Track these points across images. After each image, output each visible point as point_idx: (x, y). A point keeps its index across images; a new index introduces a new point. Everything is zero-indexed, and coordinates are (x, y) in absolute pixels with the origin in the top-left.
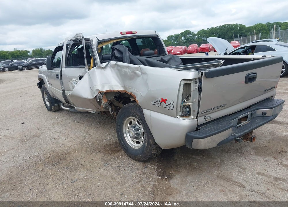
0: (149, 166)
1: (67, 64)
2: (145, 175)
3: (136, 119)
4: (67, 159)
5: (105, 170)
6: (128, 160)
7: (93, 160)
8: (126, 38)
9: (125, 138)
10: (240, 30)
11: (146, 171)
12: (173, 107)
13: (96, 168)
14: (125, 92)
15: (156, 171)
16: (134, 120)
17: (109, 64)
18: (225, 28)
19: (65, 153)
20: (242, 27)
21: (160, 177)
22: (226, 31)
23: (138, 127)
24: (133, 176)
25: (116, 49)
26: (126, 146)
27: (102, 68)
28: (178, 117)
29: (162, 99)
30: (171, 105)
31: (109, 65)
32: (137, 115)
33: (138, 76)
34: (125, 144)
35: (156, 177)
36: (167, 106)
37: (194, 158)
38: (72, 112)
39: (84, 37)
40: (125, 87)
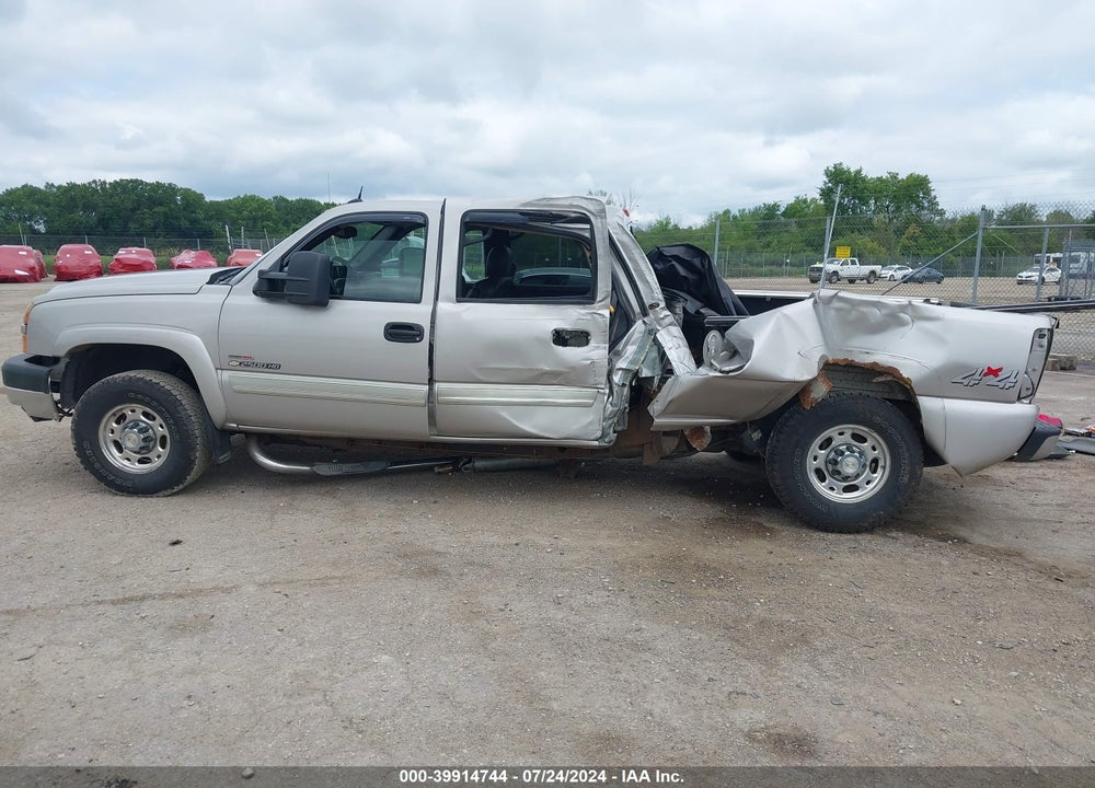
10: (185, 209)
12: (1016, 383)
14: (844, 363)
18: (124, 192)
20: (192, 200)
21: (950, 542)
22: (129, 205)
26: (822, 503)
29: (989, 368)
30: (1012, 379)
32: (877, 415)
36: (999, 381)
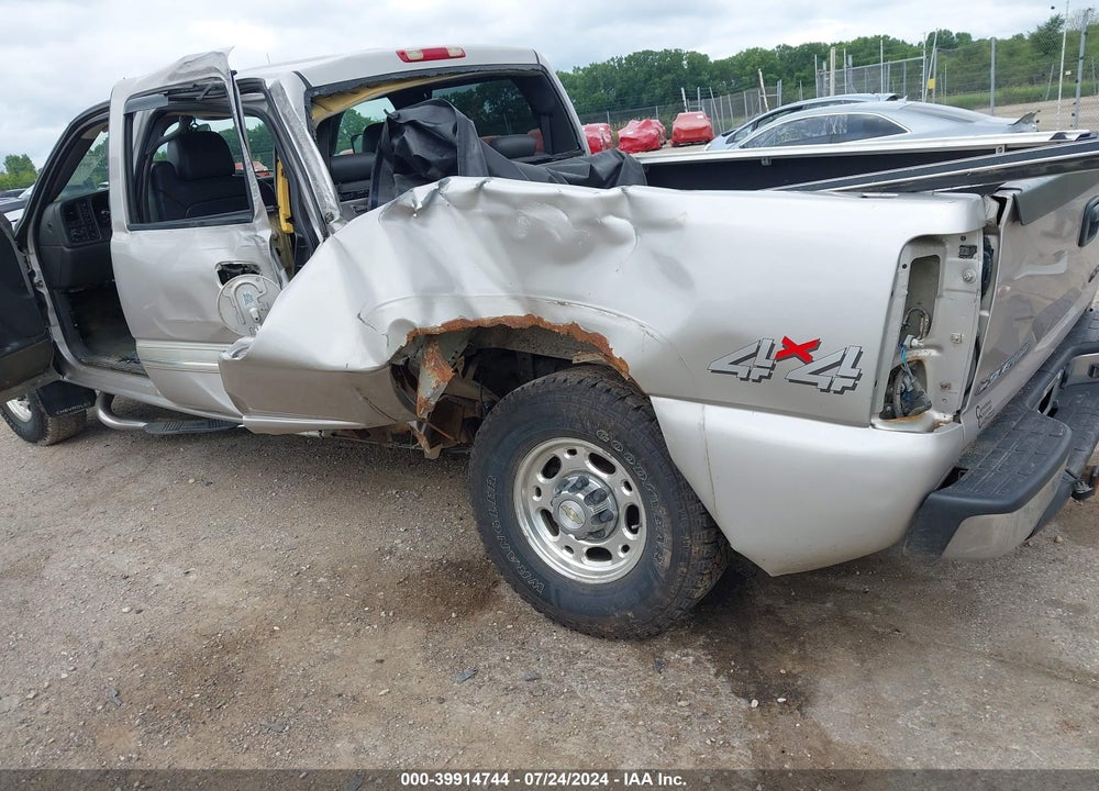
0: (673, 656)
1: (134, 214)
2: (682, 703)
3: (584, 447)
4: (249, 674)
5: (472, 703)
6: (554, 638)
7: (382, 661)
8: (420, 77)
9: (525, 538)
11: (670, 679)
12: (859, 377)
13: (421, 700)
14: (529, 324)
15: (717, 675)
16: (573, 452)
17: (444, 190)
18: (637, 65)
19: (226, 647)
21: (755, 703)
23: (595, 485)
24: (625, 716)
25: (414, 124)
26: (536, 575)
27: (409, 212)
28: (877, 421)
29: (786, 341)
30: (846, 369)
31: (440, 198)
32: (603, 426)
33: (615, 239)
34: (530, 568)
35: (733, 706)
36: (816, 373)
37: (843, 590)
38: (164, 437)
39: (234, 73)
40: (529, 299)
